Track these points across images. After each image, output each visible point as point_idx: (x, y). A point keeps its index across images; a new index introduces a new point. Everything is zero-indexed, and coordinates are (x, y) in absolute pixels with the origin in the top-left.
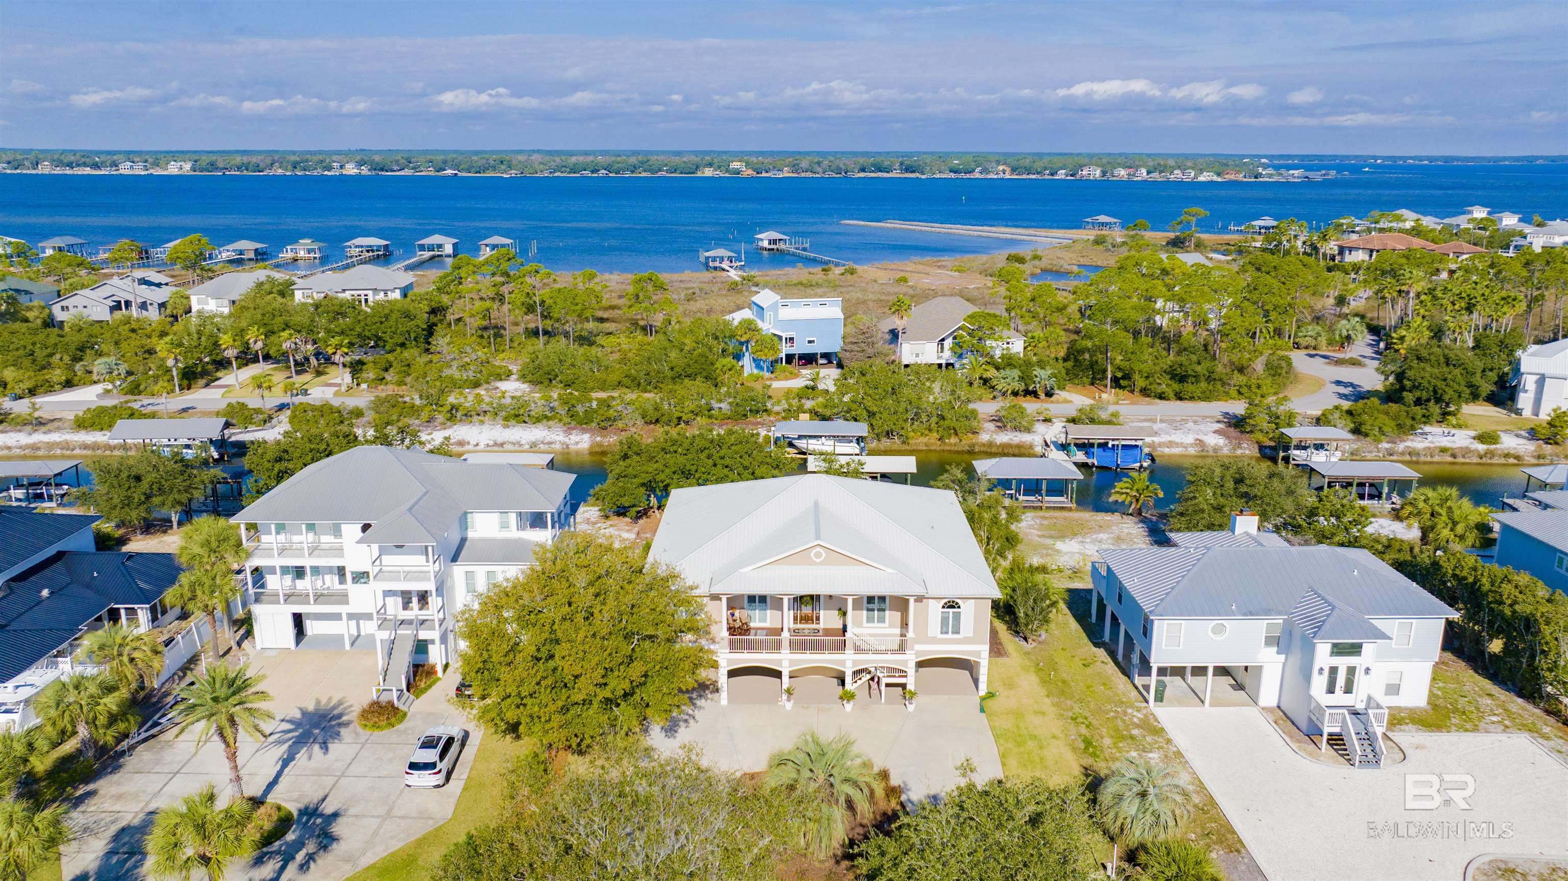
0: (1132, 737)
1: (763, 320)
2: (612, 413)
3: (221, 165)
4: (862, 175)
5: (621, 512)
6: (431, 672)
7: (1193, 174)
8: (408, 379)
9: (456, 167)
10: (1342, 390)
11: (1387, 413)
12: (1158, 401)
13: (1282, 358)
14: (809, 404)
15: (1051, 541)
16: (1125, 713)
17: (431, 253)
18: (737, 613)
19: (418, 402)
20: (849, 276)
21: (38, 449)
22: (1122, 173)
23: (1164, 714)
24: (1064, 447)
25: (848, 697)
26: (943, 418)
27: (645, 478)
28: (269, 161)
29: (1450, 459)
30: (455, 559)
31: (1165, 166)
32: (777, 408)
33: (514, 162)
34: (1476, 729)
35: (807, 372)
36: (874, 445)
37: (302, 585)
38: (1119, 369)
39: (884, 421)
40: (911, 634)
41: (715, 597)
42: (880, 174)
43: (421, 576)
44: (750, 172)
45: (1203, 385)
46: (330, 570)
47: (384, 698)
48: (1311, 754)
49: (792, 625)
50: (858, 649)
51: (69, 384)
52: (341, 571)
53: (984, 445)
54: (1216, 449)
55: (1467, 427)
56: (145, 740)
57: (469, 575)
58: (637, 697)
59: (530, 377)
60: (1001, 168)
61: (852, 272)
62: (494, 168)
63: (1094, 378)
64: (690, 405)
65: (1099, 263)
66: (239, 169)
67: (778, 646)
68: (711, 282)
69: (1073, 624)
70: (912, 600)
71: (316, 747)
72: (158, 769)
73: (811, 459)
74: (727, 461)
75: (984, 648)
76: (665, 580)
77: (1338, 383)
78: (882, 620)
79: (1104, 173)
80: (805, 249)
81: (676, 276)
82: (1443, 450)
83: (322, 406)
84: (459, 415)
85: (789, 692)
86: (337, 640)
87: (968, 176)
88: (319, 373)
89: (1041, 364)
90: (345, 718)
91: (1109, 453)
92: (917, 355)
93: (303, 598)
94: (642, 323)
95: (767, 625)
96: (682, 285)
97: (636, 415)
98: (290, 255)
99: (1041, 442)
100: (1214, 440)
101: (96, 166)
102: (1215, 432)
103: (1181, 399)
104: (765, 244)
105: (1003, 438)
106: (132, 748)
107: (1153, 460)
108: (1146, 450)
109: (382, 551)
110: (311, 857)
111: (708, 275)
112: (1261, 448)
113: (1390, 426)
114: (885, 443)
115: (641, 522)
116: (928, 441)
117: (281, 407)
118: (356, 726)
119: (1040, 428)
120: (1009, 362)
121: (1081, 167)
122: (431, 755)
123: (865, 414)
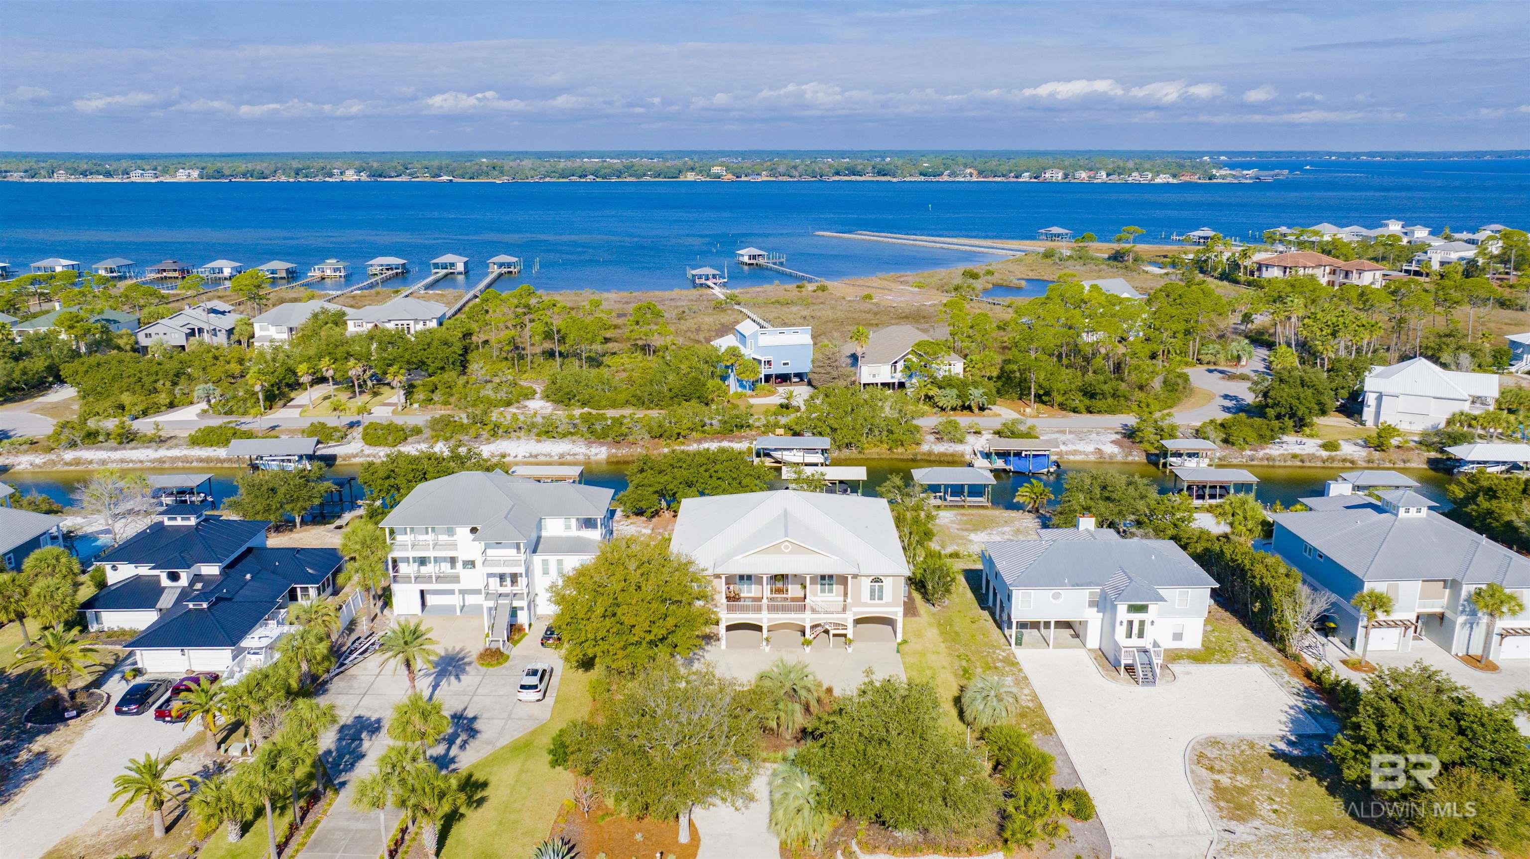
0: (996, 668)
1: (744, 345)
2: (624, 429)
3: (227, 172)
4: (837, 178)
5: (640, 513)
6: (520, 629)
7: (1150, 176)
8: (452, 400)
9: (451, 173)
10: (1228, 403)
11: (1252, 426)
12: (1072, 414)
13: (1180, 376)
14: (783, 420)
15: (966, 533)
16: (994, 653)
17: (445, 271)
18: (732, 587)
19: (465, 421)
20: (820, 293)
21: (164, 462)
22: (1083, 175)
23: (1021, 654)
24: (987, 456)
25: (808, 643)
26: (890, 432)
27: (658, 487)
28: (272, 168)
29: (1300, 464)
30: (535, 551)
31: (1124, 169)
32: (757, 424)
33: (506, 168)
34: (1229, 662)
35: (782, 389)
36: (836, 454)
37: (424, 570)
38: (1041, 386)
39: (844, 435)
40: (849, 600)
41: (718, 576)
42: (853, 178)
43: (515, 563)
44: (730, 177)
45: (1110, 400)
46: (444, 559)
47: (494, 646)
48: (1113, 678)
49: (769, 595)
50: (814, 611)
51: (172, 406)
52: (453, 561)
53: (924, 454)
54: (1111, 456)
55: (1317, 436)
56: (337, 674)
57: (545, 563)
58: (669, 640)
59: (553, 397)
60: (968, 171)
61: (823, 289)
62: (487, 174)
63: (1021, 394)
64: (685, 422)
65: (1045, 278)
66: (244, 175)
67: (759, 609)
68: (698, 300)
69: (969, 594)
70: (850, 578)
71: (452, 678)
72: (351, 691)
73: (784, 469)
74: (720, 474)
75: (900, 610)
76: (686, 564)
77: (1226, 397)
78: (831, 591)
79: (1066, 176)
80: (781, 264)
81: (667, 294)
82: (1294, 456)
83: (389, 425)
84: (500, 431)
85: (767, 640)
86: (450, 609)
87: (937, 179)
88: (376, 394)
89: (975, 384)
90: (466, 660)
91: (1023, 462)
92: (874, 376)
93: (428, 579)
94: (640, 343)
95: (752, 595)
96: (673, 304)
97: (644, 431)
98: (318, 274)
99: (971, 451)
100: (1110, 449)
101: (108, 174)
102: (1113, 442)
103: (1091, 412)
104: (746, 259)
105: (941, 448)
106: (331, 679)
107: (1058, 466)
108: (1053, 458)
109: (487, 546)
110: (465, 742)
111: (694, 293)
112: (1148, 455)
113: (1252, 436)
114: (846, 453)
115: (654, 520)
116: (877, 451)
117: (352, 425)
118: (476, 664)
119: (971, 439)
120: (947, 383)
121: (1044, 170)
122: (534, 680)
123: (828, 430)
